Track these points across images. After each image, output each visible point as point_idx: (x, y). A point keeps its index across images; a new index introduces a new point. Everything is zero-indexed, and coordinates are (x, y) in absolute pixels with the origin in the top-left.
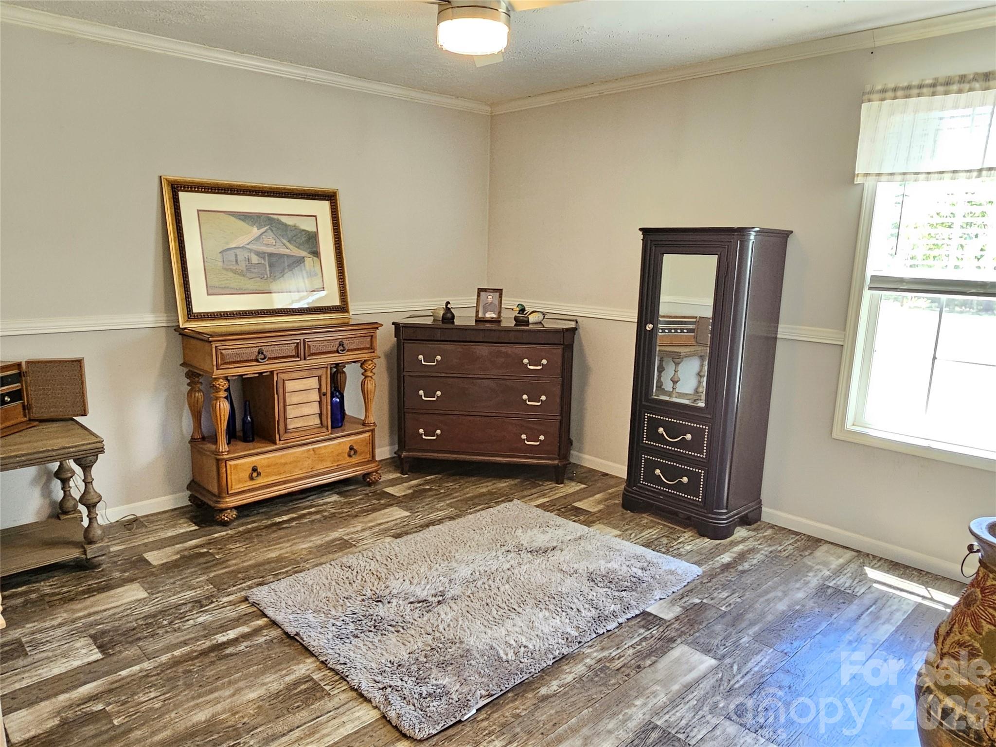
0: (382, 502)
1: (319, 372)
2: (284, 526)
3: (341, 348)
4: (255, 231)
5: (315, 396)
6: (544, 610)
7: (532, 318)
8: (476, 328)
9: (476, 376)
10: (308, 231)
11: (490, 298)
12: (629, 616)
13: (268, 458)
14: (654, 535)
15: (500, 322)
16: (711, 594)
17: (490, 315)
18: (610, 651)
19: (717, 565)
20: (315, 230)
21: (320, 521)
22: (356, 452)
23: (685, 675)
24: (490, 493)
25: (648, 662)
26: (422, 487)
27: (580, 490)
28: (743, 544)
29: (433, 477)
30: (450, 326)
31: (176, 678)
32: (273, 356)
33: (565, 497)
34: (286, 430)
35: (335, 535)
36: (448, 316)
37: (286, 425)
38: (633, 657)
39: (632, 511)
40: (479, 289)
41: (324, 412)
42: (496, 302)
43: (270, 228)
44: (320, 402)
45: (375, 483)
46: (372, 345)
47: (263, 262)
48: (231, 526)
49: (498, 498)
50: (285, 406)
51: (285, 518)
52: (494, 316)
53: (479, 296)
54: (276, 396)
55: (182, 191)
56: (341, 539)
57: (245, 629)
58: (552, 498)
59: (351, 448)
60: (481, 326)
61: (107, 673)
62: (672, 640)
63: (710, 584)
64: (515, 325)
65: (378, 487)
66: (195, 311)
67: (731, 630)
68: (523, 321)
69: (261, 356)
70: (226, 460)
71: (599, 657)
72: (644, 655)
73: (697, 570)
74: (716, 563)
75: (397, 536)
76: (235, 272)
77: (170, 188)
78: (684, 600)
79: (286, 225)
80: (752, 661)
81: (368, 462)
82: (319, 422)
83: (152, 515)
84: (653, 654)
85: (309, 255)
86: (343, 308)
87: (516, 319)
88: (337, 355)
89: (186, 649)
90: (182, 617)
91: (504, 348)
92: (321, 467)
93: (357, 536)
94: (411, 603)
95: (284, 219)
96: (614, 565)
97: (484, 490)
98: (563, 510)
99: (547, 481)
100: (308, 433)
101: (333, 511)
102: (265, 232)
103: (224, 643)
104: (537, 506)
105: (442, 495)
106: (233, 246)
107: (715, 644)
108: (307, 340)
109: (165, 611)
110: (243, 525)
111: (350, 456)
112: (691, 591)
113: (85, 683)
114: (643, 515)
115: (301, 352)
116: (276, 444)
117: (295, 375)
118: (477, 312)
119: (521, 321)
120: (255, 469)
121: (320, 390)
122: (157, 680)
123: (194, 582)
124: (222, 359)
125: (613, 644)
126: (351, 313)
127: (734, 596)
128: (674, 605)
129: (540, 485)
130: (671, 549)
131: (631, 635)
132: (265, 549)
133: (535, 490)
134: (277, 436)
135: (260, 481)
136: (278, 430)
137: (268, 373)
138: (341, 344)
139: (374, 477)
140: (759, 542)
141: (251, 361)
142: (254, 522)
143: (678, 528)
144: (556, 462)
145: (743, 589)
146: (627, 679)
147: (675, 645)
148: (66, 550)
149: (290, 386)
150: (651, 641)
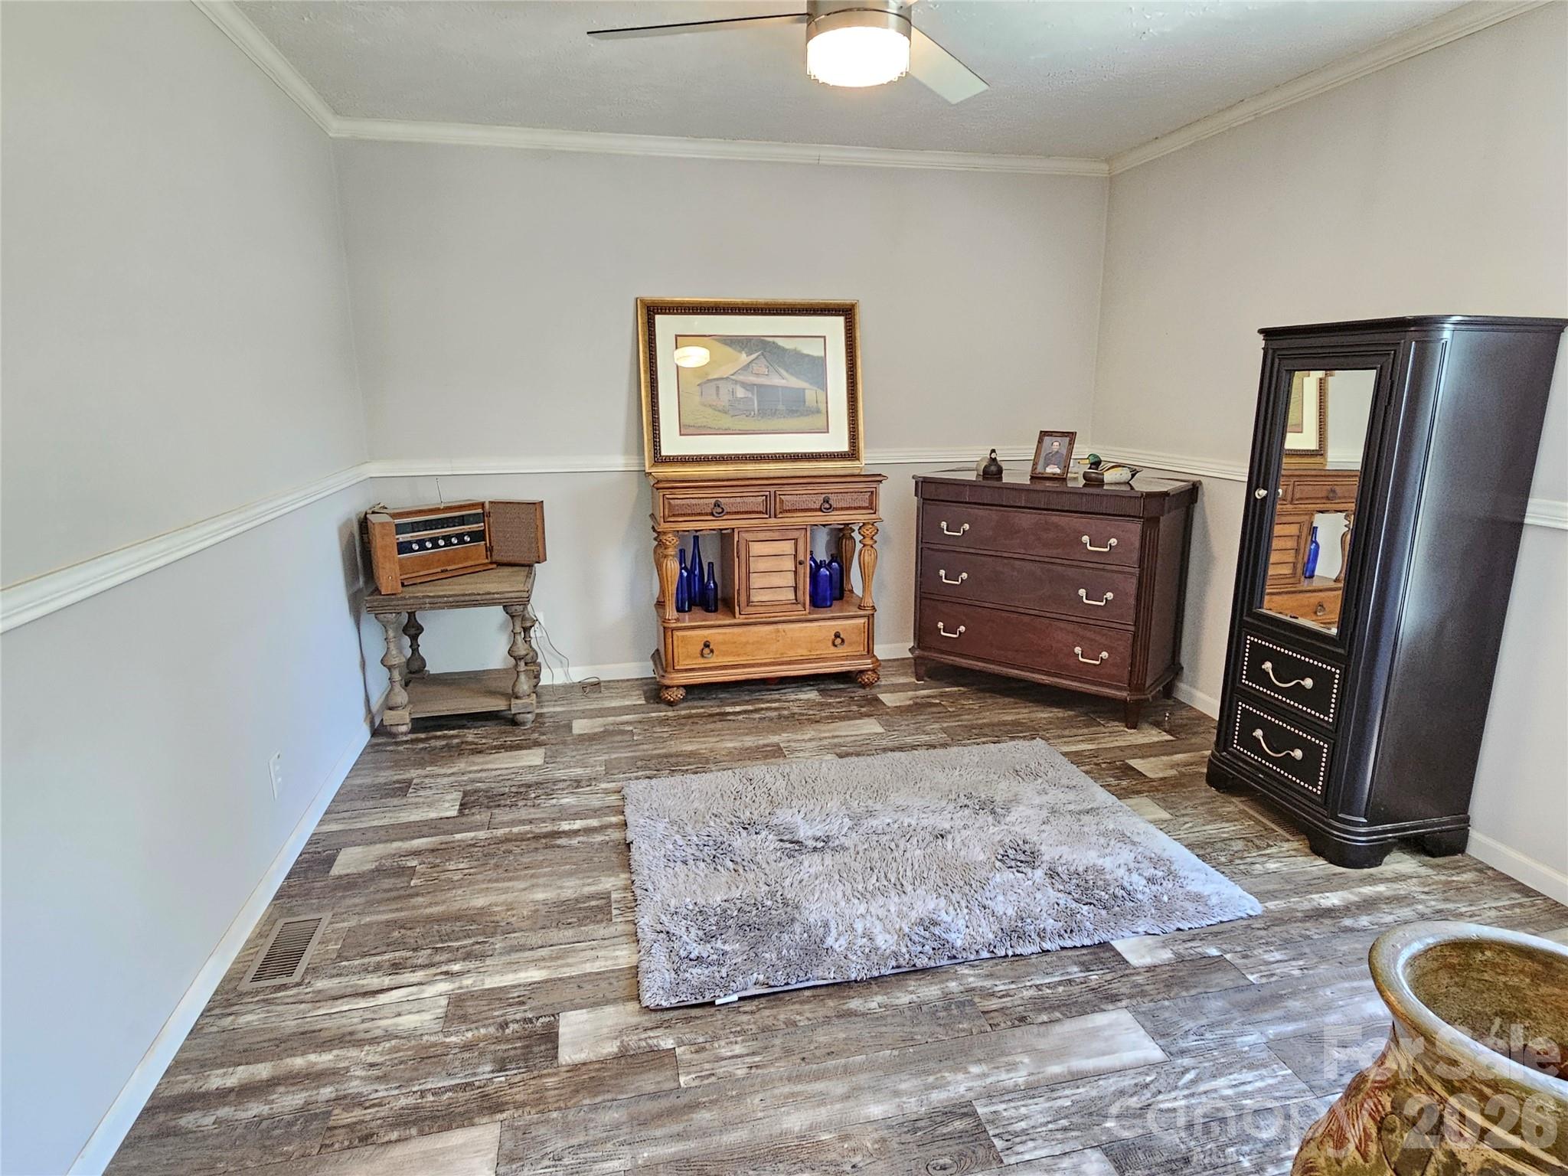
0: (863, 710)
1: (795, 534)
2: (729, 718)
3: (827, 506)
4: (744, 358)
5: (790, 565)
6: (943, 898)
7: (1109, 477)
8: (1031, 487)
9: (1016, 556)
10: (812, 356)
11: (1056, 445)
12: (1069, 943)
13: (725, 633)
14: (1228, 832)
15: (1065, 480)
16: (1250, 948)
17: (1053, 470)
18: (998, 983)
19: (1306, 905)
20: (823, 355)
21: (771, 719)
22: (843, 641)
23: (1088, 1057)
24: (1016, 723)
25: (1045, 1018)
26: (928, 700)
27: (1158, 742)
28: (1389, 885)
29: (956, 689)
30: (996, 484)
31: (492, 855)
32: (734, 510)
33: (1121, 748)
34: (749, 602)
35: (774, 739)
36: (993, 471)
37: (749, 597)
38: (1026, 1002)
39: (1218, 789)
40: (1041, 432)
41: (801, 586)
42: (1064, 451)
43: (762, 353)
44: (796, 572)
45: (871, 685)
46: (871, 503)
47: (750, 396)
48: (675, 708)
49: (1022, 732)
50: (748, 573)
51: (738, 709)
52: (1058, 471)
53: (1040, 441)
54: (736, 560)
55: (659, 314)
56: (778, 745)
57: (594, 823)
58: (1100, 746)
59: (837, 635)
60: (1039, 486)
61: (445, 833)
62: (1114, 999)
63: (1263, 933)
64: (1084, 486)
65: (874, 691)
66: (663, 454)
67: (1236, 1014)
68: (1097, 480)
69: (718, 511)
70: (673, 630)
71: (974, 985)
72: (1047, 1005)
73: (1252, 906)
74: (1306, 903)
75: (841, 756)
76: (715, 408)
77: (645, 311)
78: (1190, 944)
79: (784, 350)
80: (1231, 1077)
81: (861, 657)
82: (793, 597)
83: (613, 681)
84: (1064, 1009)
85: (811, 387)
86: (853, 454)
87: (1085, 476)
88: (821, 513)
89: (527, 828)
90: (549, 795)
91: (1055, 518)
92: (792, 654)
93: (798, 745)
94: (781, 840)
95: (780, 342)
96: (1107, 863)
97: (1009, 718)
98: (1103, 766)
99: (1114, 720)
100: (778, 609)
101: (796, 710)
102: (756, 358)
103: (564, 832)
104: (1065, 754)
105: (948, 714)
106: (715, 377)
107: (1187, 1028)
108: (778, 493)
109: (541, 784)
110: (690, 708)
111: (834, 645)
112: (1216, 934)
113: (423, 836)
114: (1233, 800)
115: (772, 508)
116: (735, 617)
117: (762, 536)
118: (1035, 464)
119: (1093, 481)
120: (707, 645)
121: (795, 556)
122: (478, 851)
123: (591, 760)
124: (669, 509)
125: (1011, 974)
126: (864, 462)
127: (1294, 963)
128: (1164, 947)
129: (1099, 724)
130: (1238, 861)
131: (1050, 970)
132: (688, 740)
133: (1086, 731)
134: (737, 608)
135: (714, 660)
136: (739, 602)
137: (729, 531)
138: (826, 501)
139: (867, 678)
140: (1426, 889)
141: (707, 514)
142: (702, 707)
143: (1280, 831)
144: (1125, 694)
145: (1322, 957)
146: (989, 1029)
147: (1111, 1007)
148: (493, 700)
149: (756, 549)
150: (1076, 989)
